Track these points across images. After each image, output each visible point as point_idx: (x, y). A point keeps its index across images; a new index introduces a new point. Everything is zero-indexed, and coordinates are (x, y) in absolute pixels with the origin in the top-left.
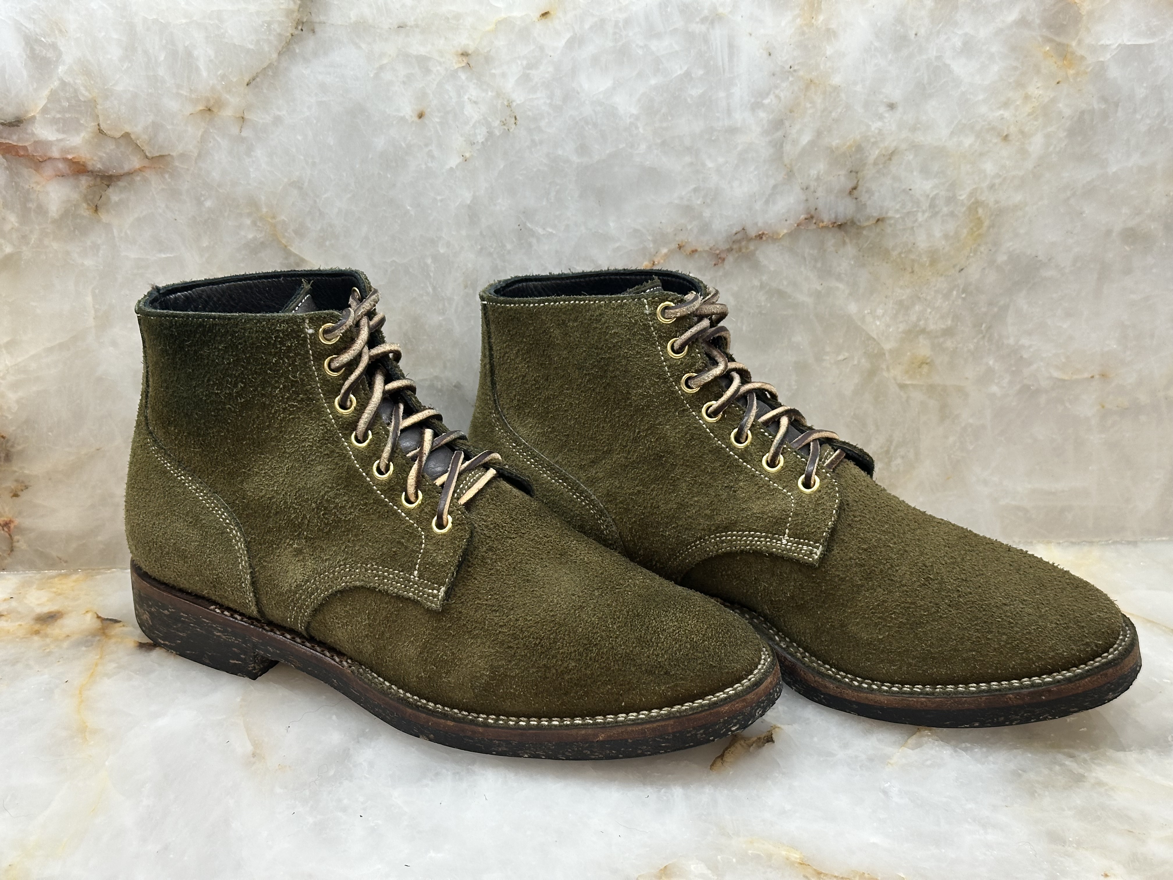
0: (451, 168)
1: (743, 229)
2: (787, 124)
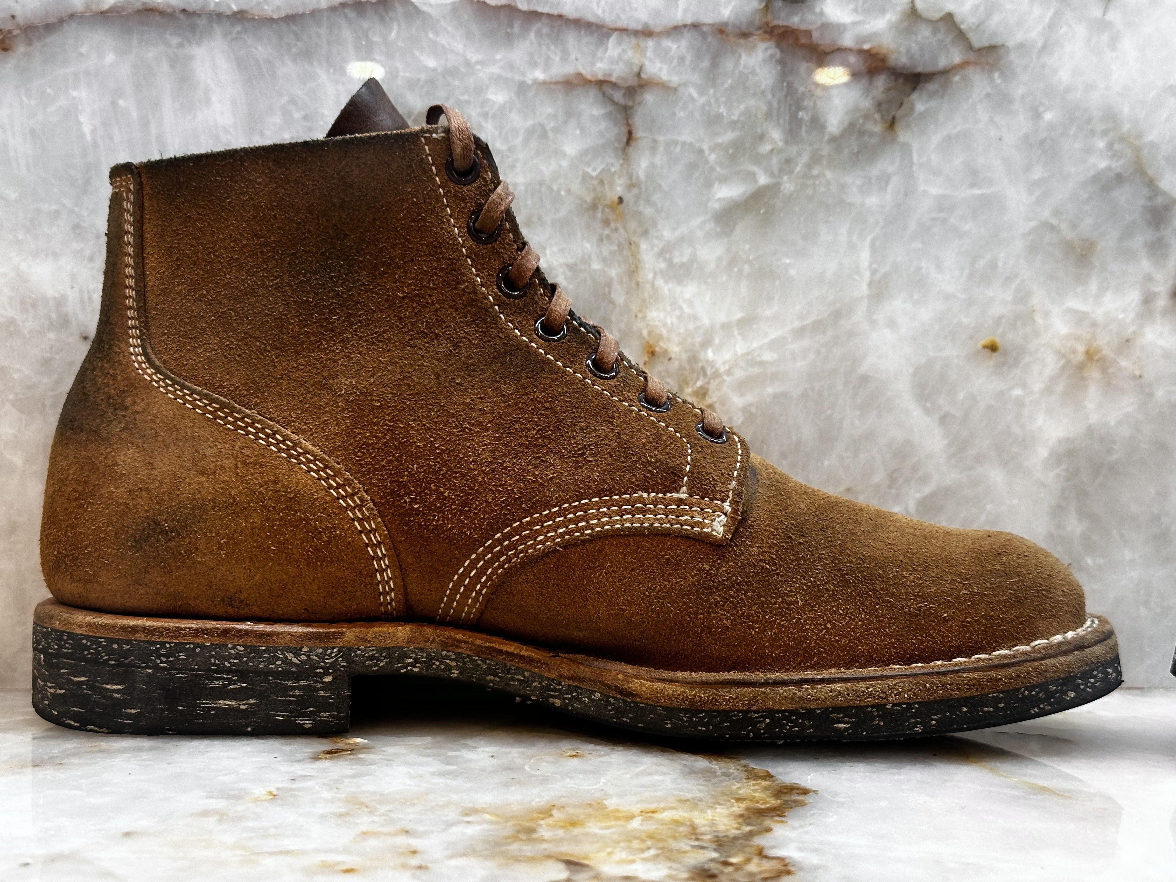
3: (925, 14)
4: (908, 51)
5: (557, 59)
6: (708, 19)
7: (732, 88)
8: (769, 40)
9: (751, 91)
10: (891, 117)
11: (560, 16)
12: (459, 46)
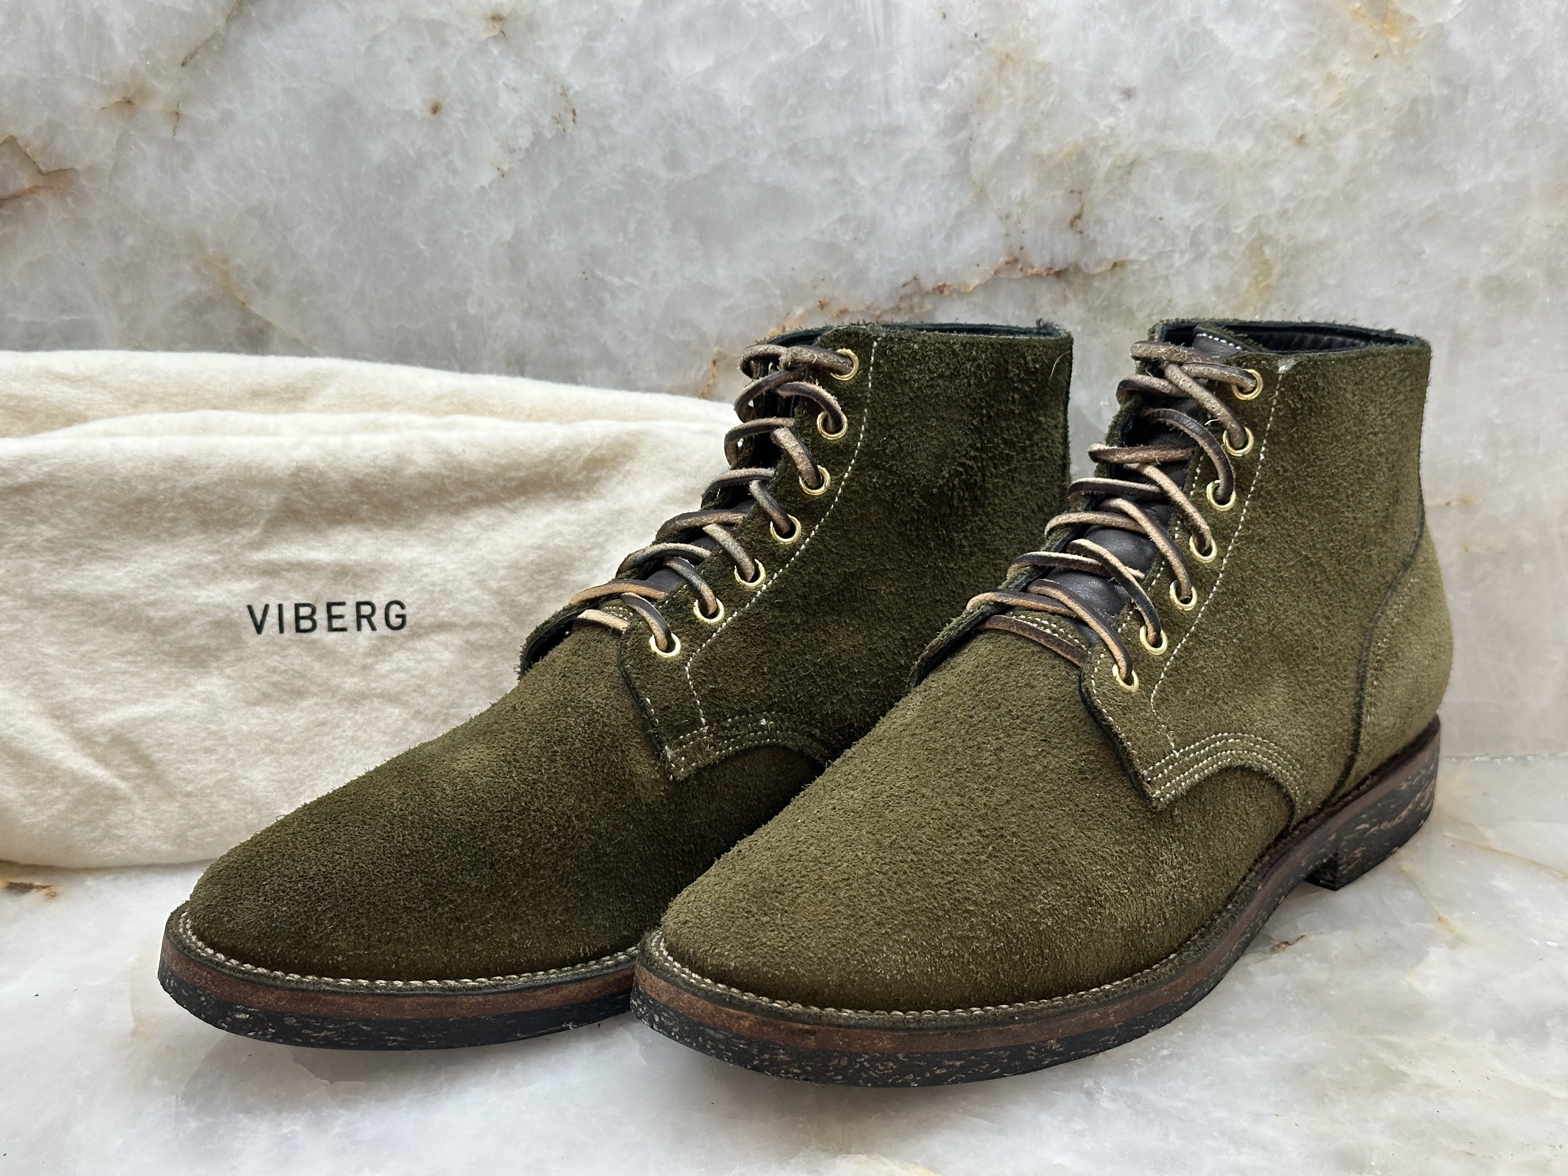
0: (482, 187)
1: (915, 278)
2: (974, 120)
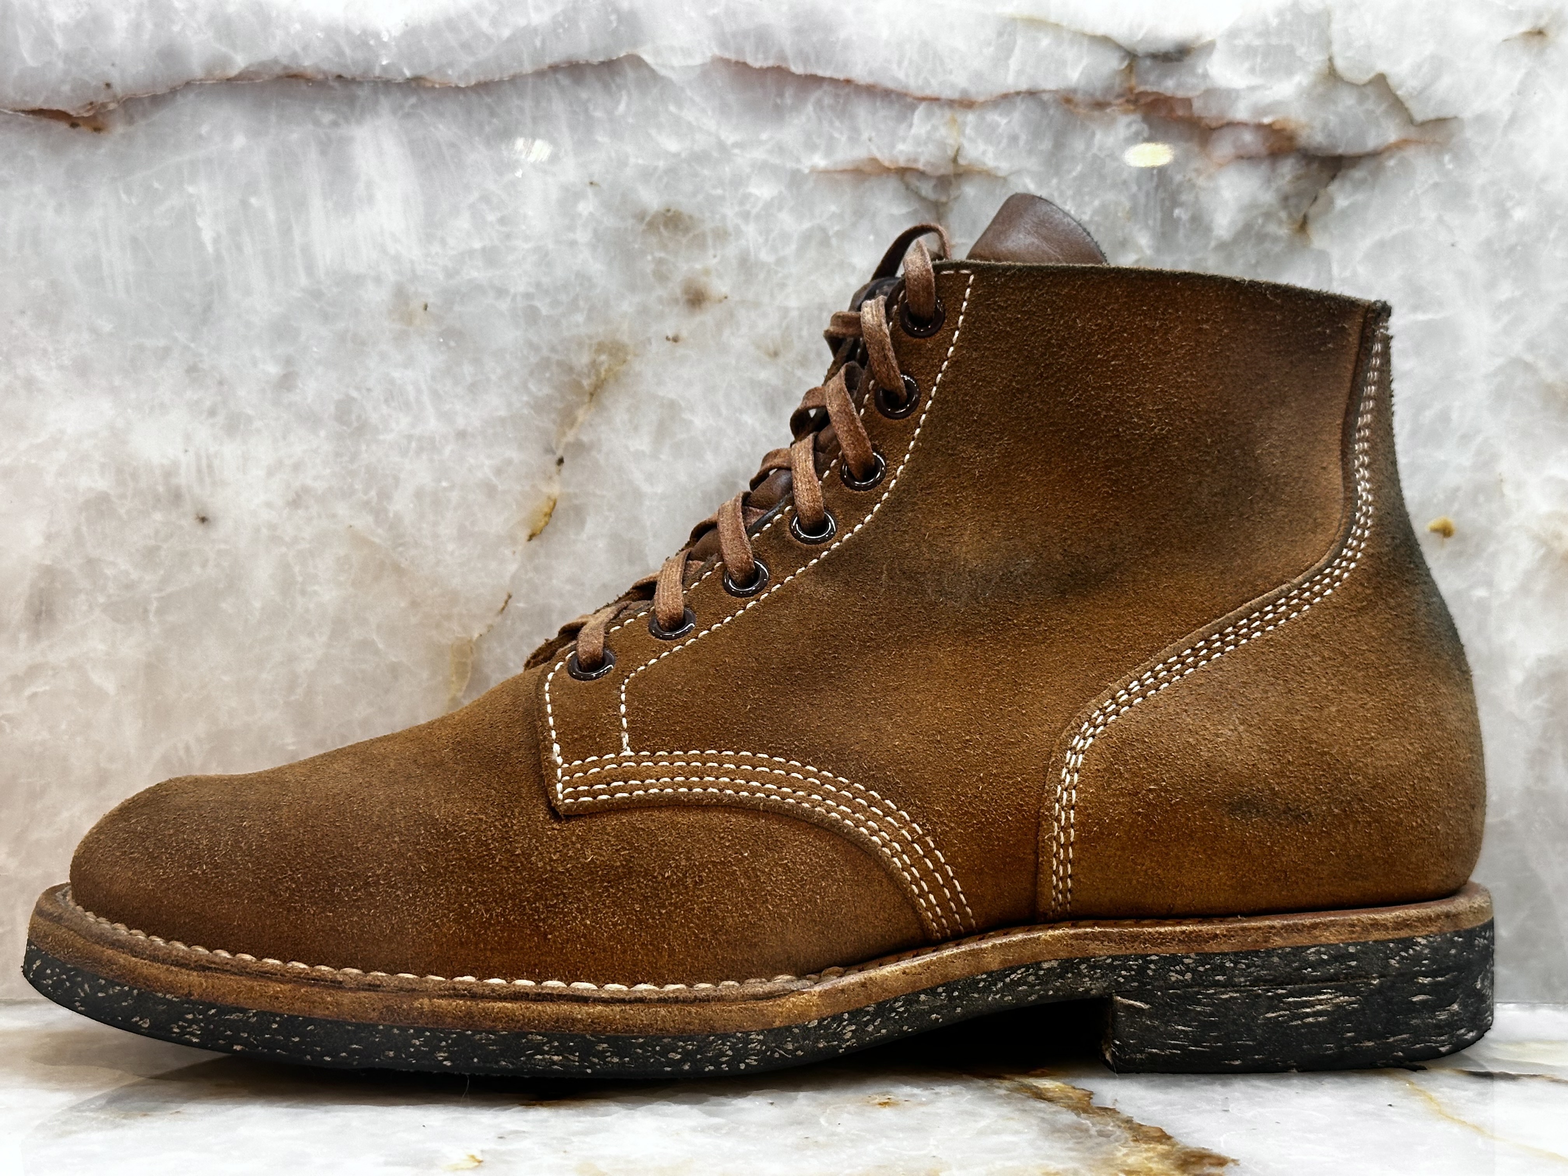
3: (1348, 75)
4: (1325, 125)
5: (844, 139)
6: (1050, 84)
7: (1082, 177)
8: (1134, 111)
9: (1109, 181)
10: (1302, 214)
11: (848, 82)
12: (710, 123)
